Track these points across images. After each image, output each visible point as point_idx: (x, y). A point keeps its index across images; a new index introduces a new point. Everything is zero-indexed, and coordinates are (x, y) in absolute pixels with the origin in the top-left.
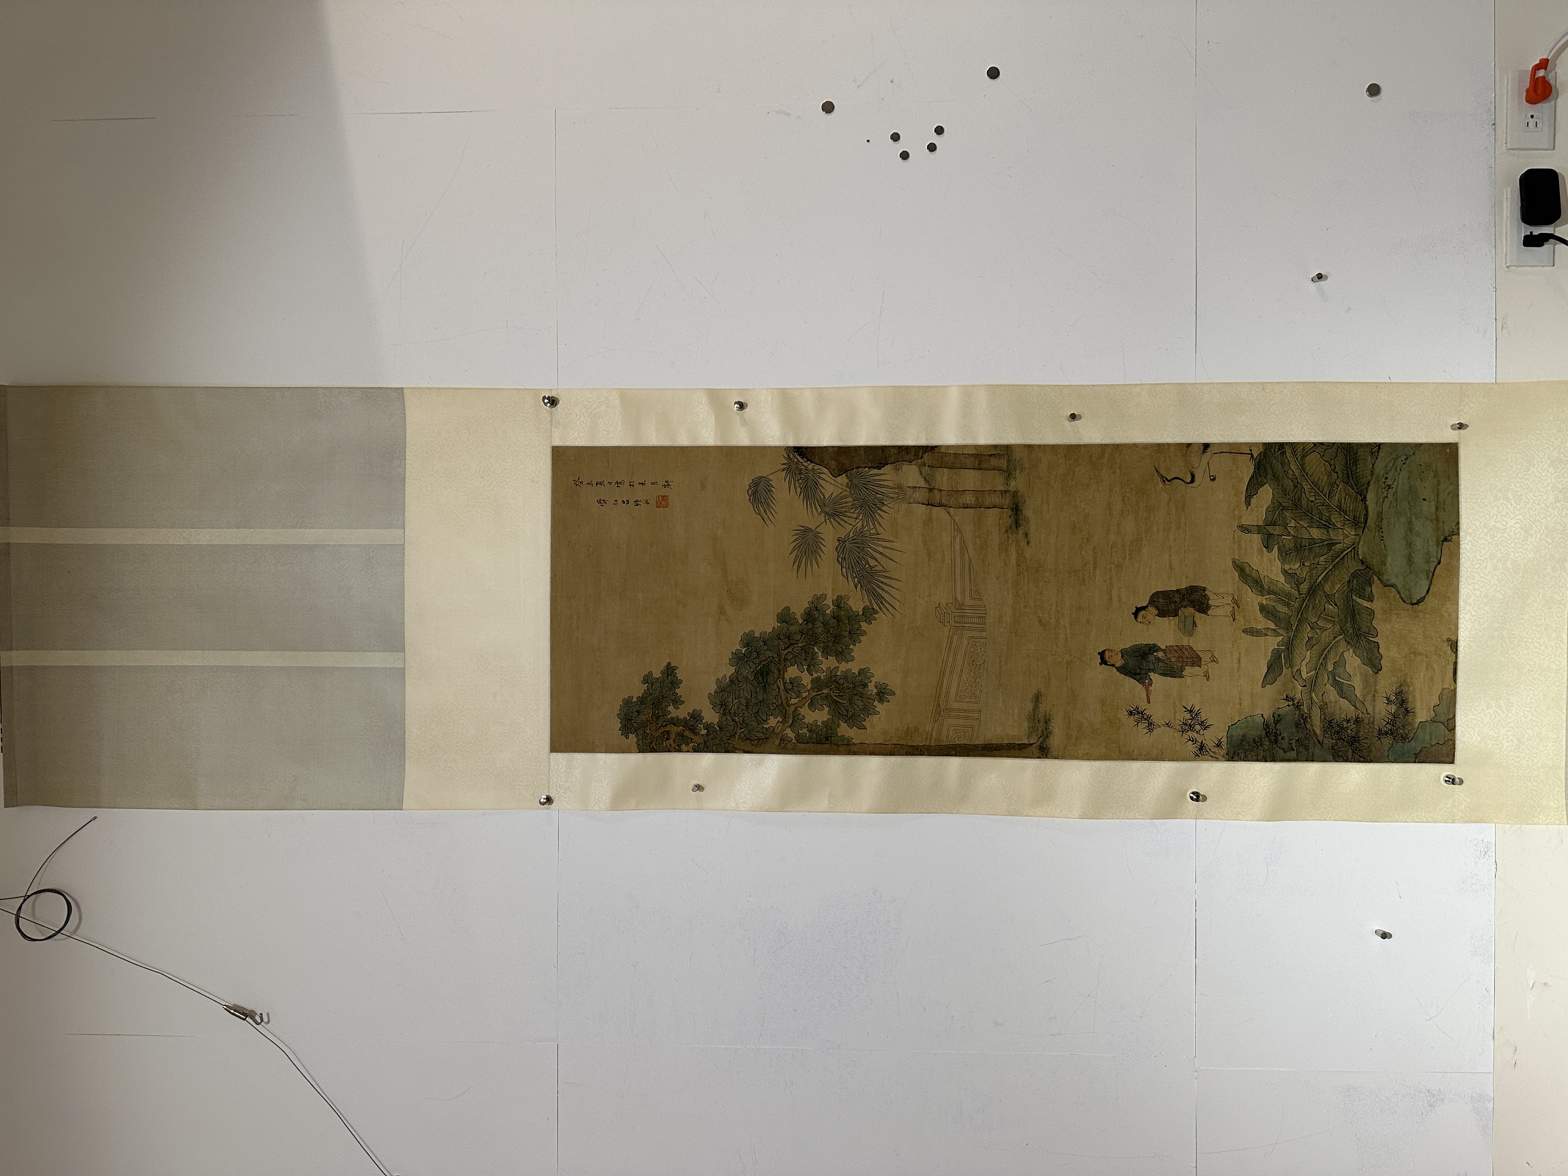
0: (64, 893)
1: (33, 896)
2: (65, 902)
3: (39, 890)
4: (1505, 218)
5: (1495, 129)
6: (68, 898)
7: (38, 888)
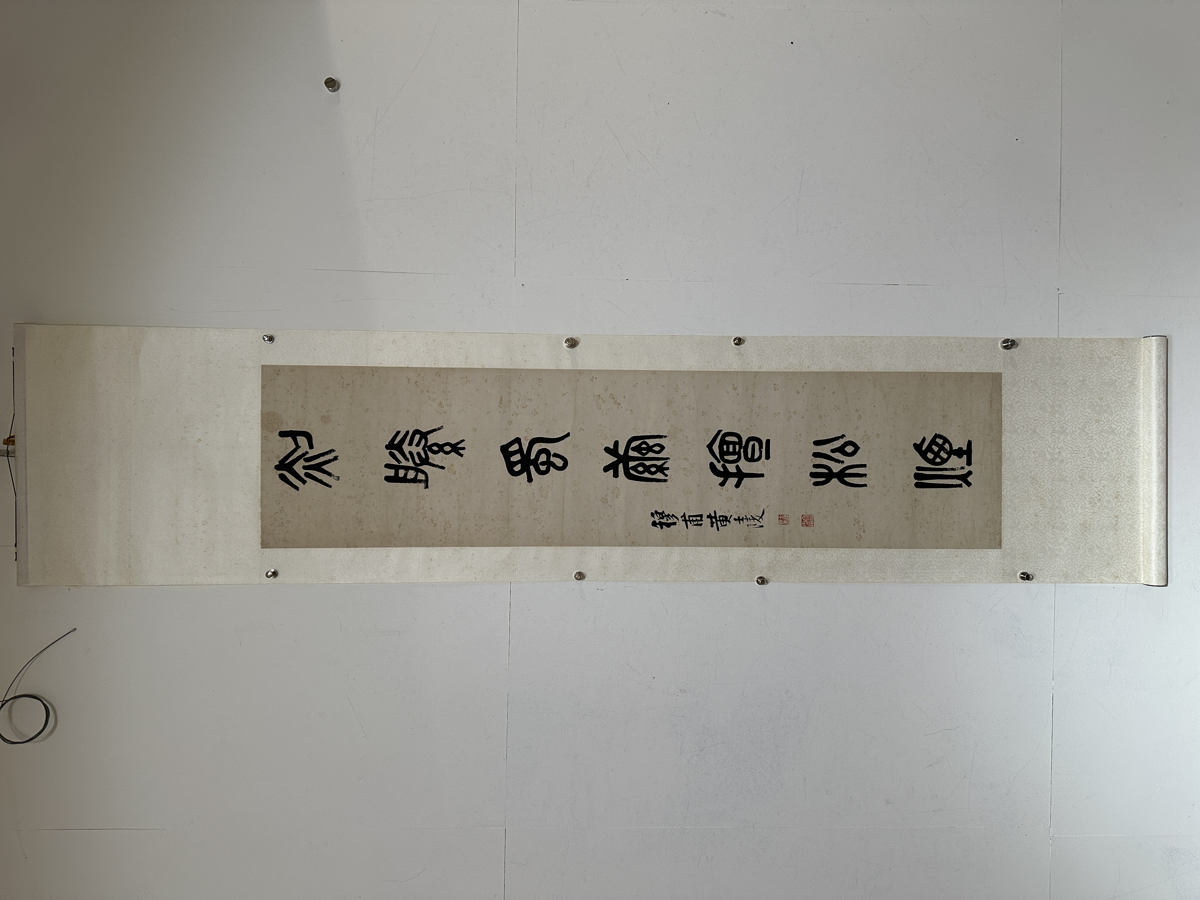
0: (41, 698)
1: (11, 701)
2: (43, 705)
3: (15, 695)
6: (45, 702)
7: (15, 694)
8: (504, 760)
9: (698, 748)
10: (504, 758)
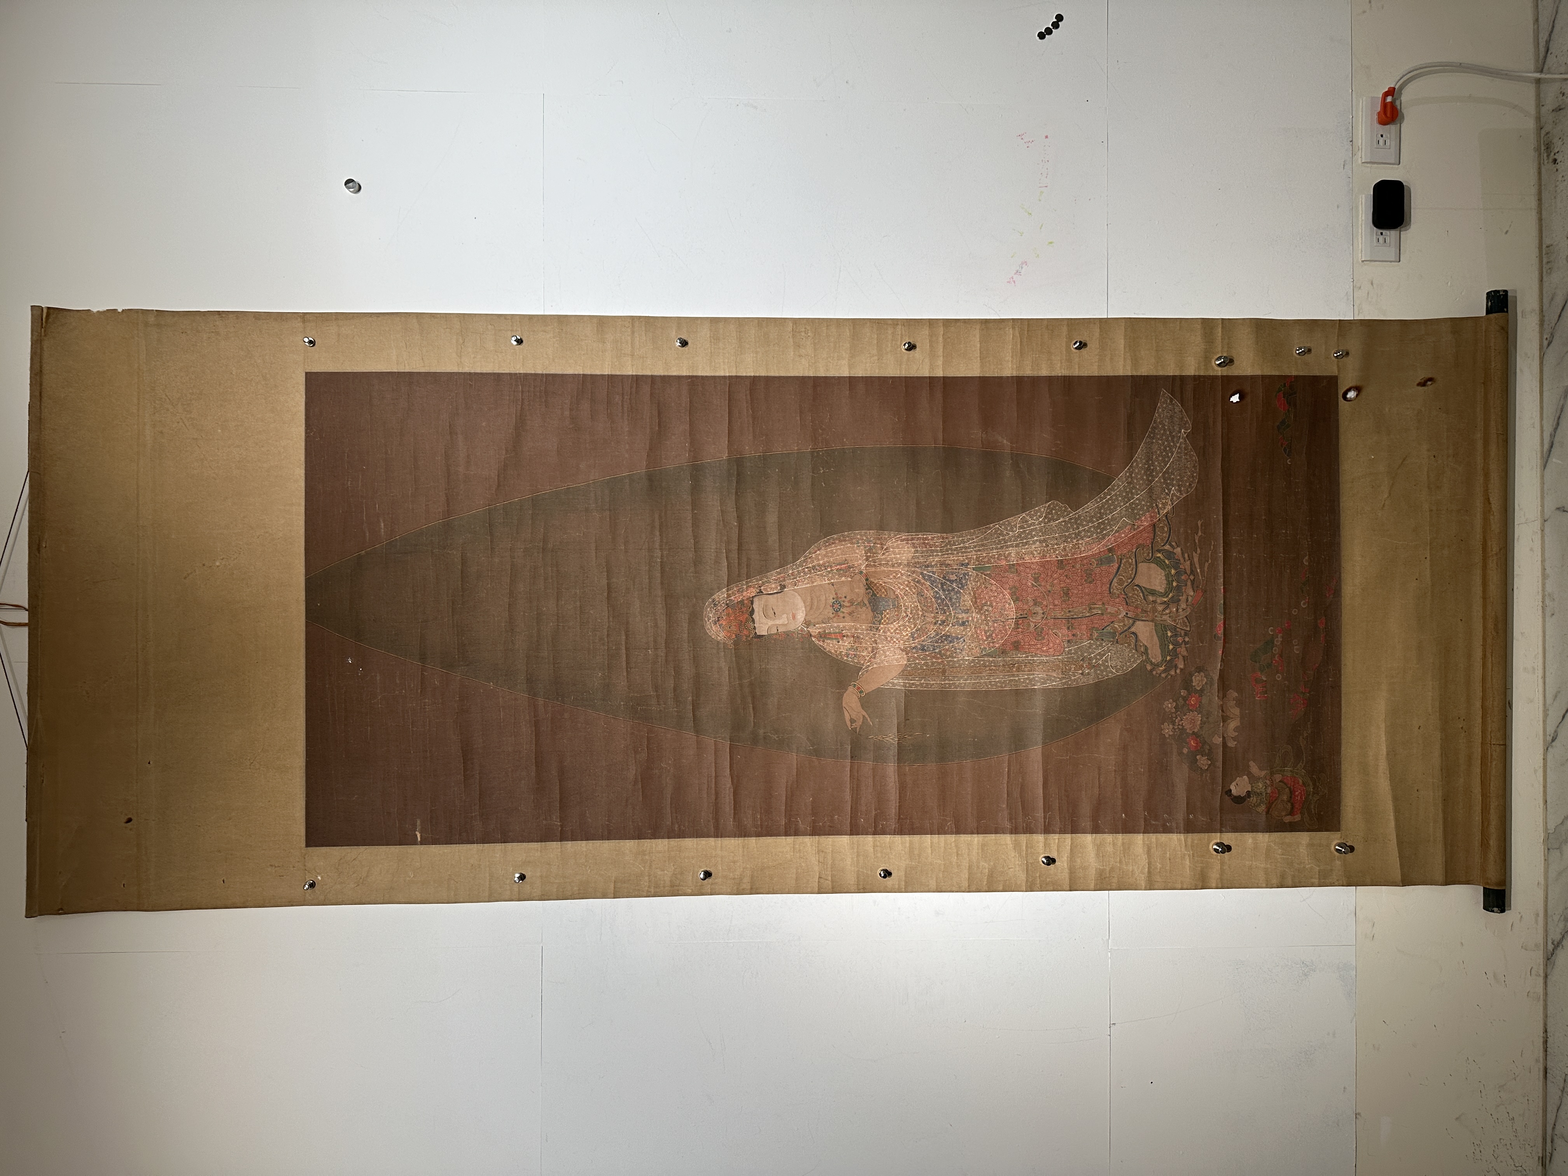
4: (1360, 220)
5: (1352, 145)
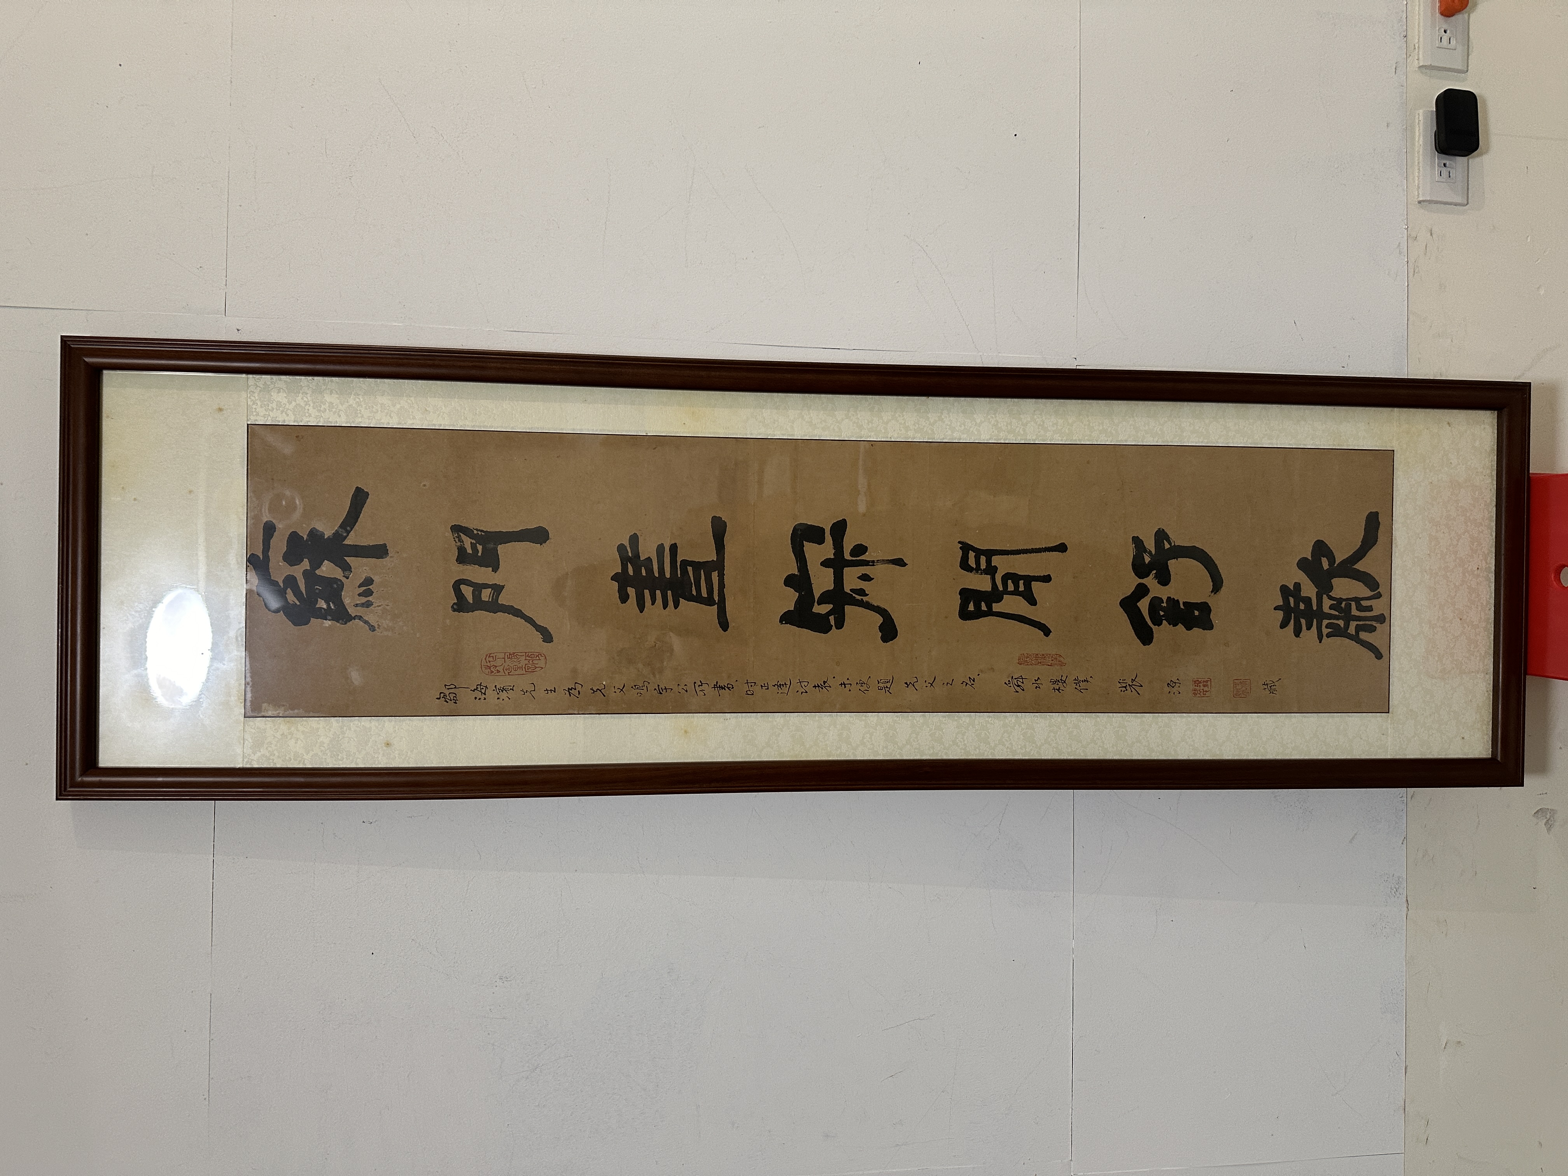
4: (1417, 145)
5: (1406, 42)
8: (205, 1099)
9: (528, 1067)
10: (205, 1097)
